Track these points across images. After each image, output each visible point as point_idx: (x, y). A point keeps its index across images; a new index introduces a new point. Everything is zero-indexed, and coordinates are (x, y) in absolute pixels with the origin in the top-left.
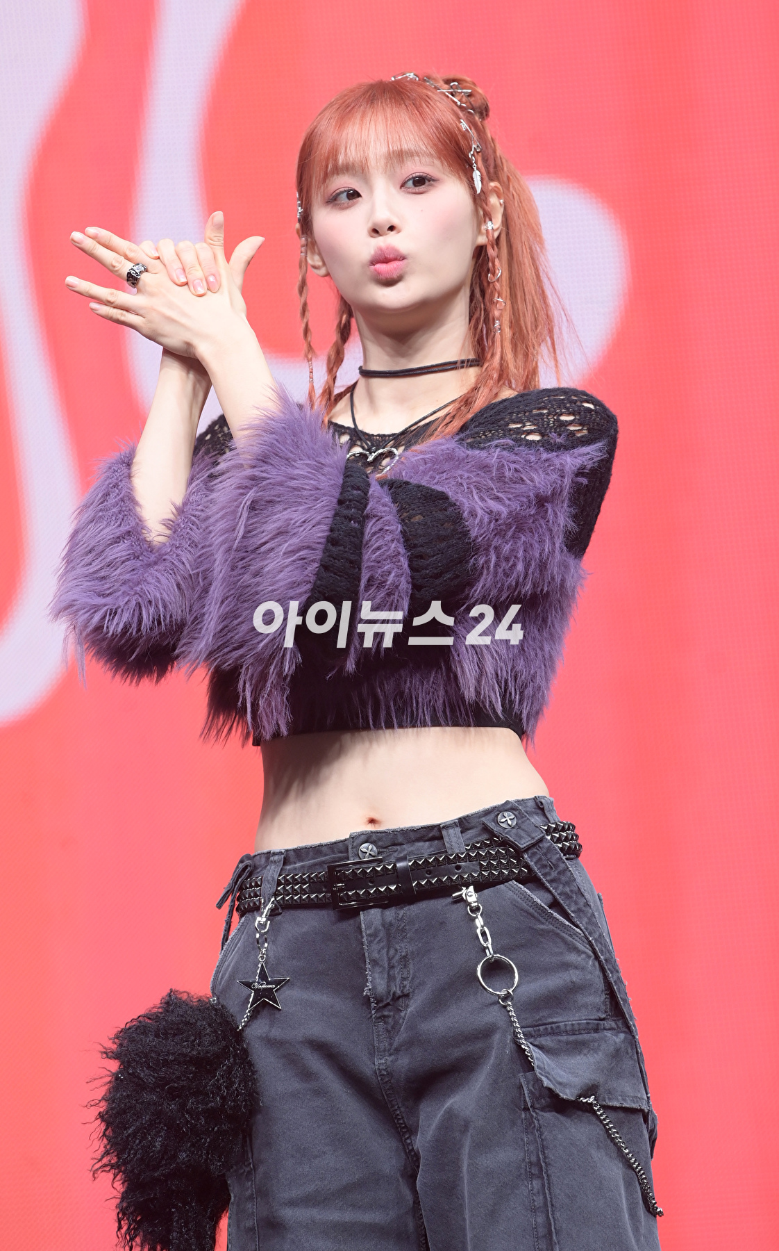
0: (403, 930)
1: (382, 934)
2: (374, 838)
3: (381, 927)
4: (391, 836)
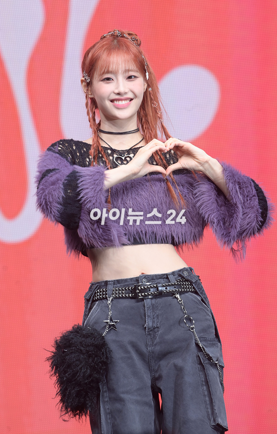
0: (157, 306)
1: (151, 308)
2: (147, 277)
3: (151, 305)
4: (152, 277)
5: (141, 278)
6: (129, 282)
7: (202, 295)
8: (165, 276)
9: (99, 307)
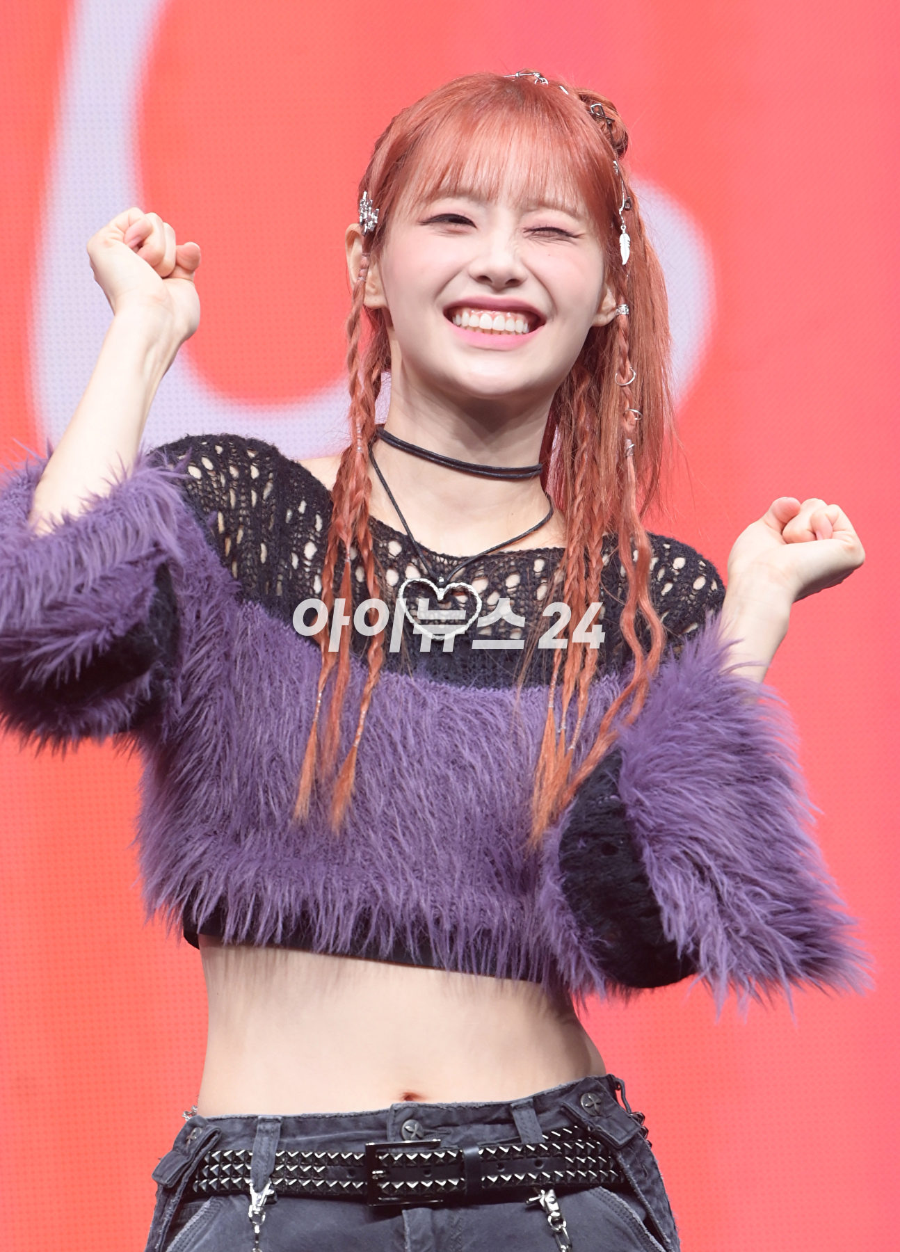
0: (457, 1240)
1: (431, 1243)
2: (421, 1113)
3: (430, 1233)
4: (443, 1113)
5: (398, 1119)
6: (345, 1129)
7: (650, 1203)
8: (501, 1114)
9: (211, 1223)
